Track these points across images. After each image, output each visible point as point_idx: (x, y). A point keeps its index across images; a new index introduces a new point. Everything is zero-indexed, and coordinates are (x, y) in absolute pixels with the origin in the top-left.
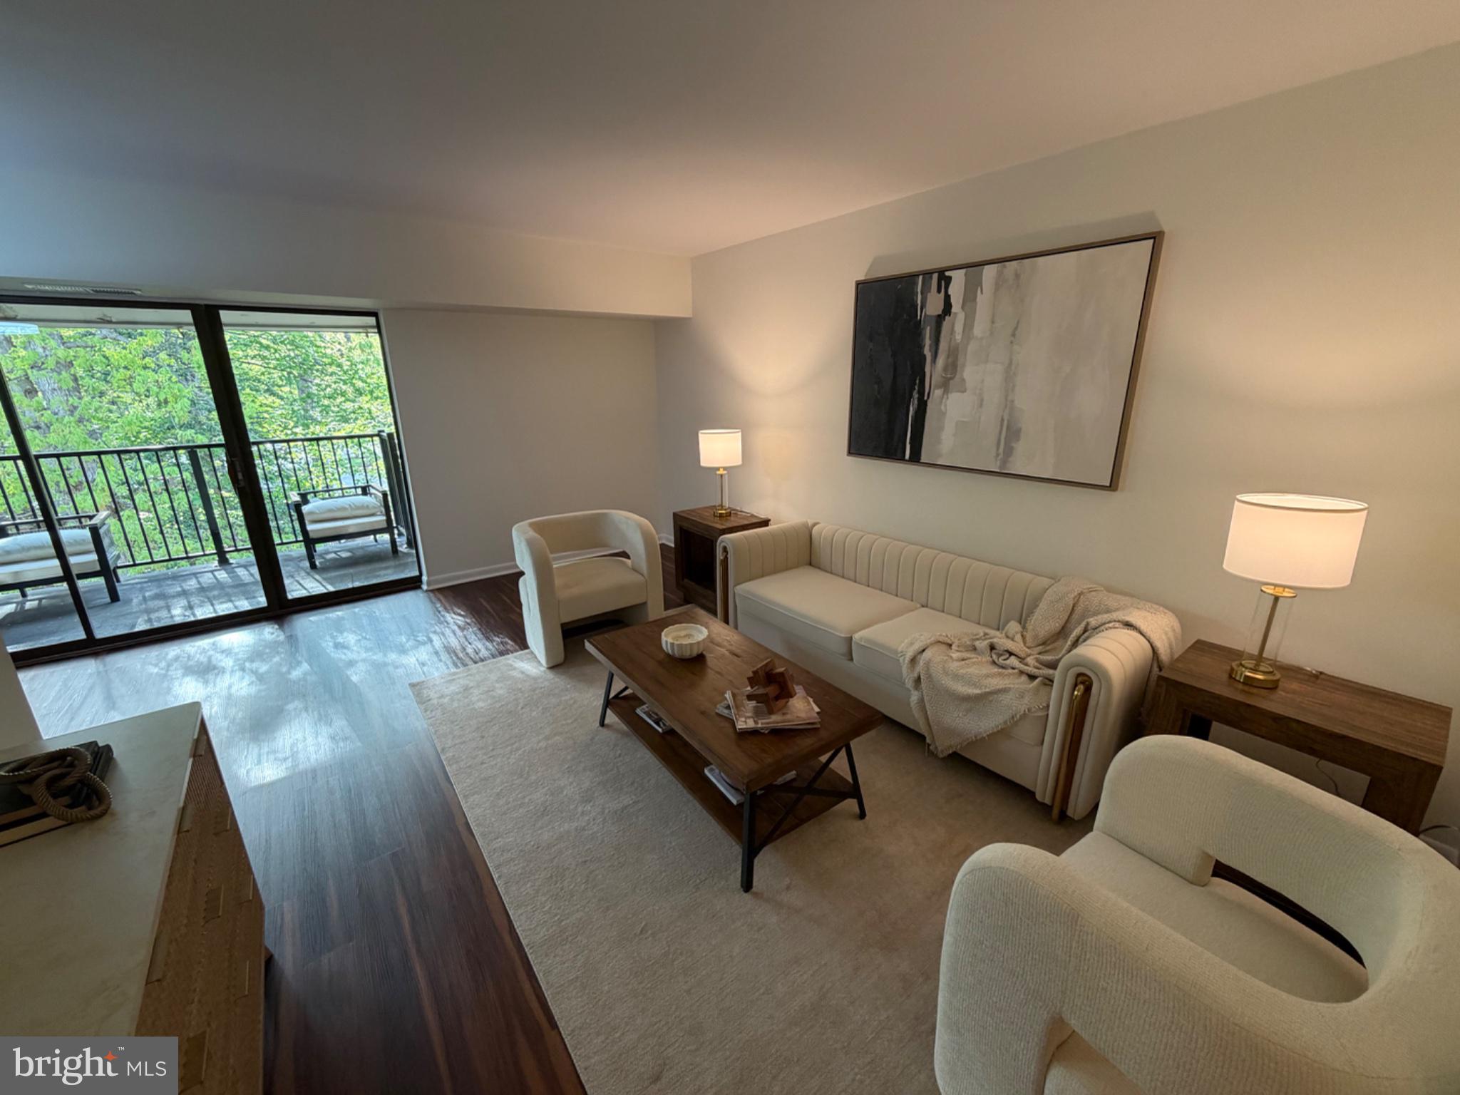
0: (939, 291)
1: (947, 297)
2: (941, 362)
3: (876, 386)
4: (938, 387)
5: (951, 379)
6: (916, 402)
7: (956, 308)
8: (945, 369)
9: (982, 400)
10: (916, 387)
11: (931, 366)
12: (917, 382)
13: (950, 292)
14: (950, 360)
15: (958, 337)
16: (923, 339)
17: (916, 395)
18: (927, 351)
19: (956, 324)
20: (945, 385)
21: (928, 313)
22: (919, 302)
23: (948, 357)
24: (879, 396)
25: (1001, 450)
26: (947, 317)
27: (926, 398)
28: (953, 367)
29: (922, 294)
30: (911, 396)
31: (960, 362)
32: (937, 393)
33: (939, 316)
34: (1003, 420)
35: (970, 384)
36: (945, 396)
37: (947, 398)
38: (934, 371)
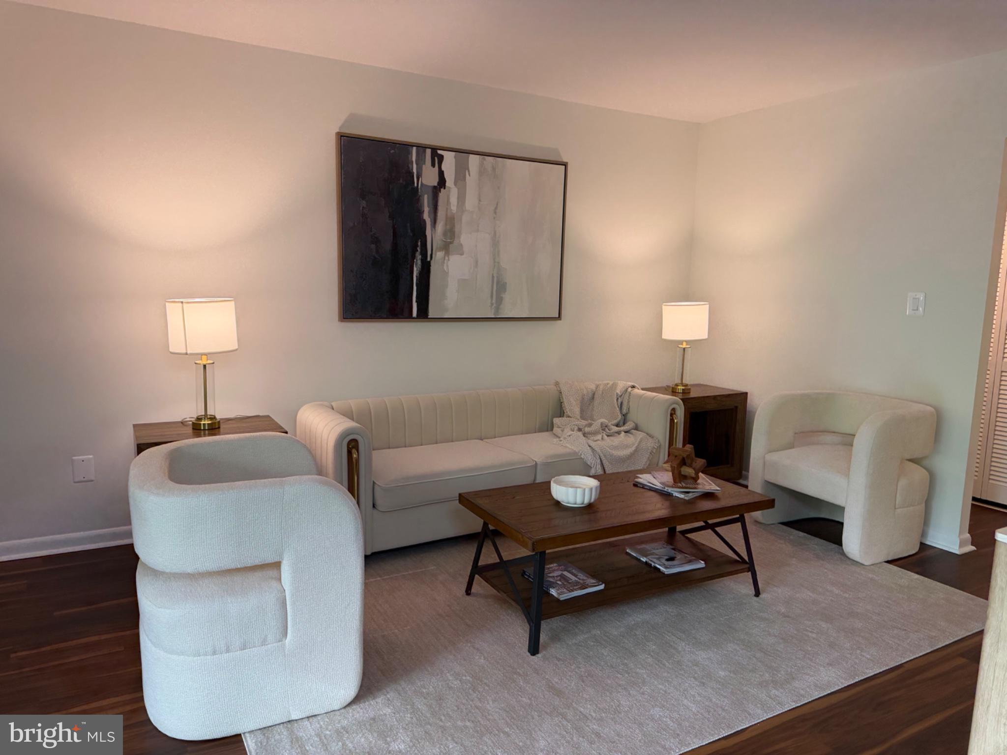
0: (433, 165)
1: (441, 174)
2: (440, 227)
3: (373, 246)
4: (440, 249)
5: (451, 243)
6: (419, 262)
7: (450, 182)
8: (445, 234)
9: (477, 262)
10: (419, 249)
11: (432, 230)
12: (419, 244)
13: (443, 168)
14: (448, 227)
15: (454, 207)
16: (422, 206)
17: (419, 256)
18: (426, 216)
19: (450, 196)
20: (446, 247)
21: (424, 182)
22: (415, 171)
23: (446, 224)
24: (377, 256)
25: (494, 301)
26: (442, 190)
27: (429, 259)
28: (451, 233)
29: (417, 164)
30: (414, 257)
31: (457, 230)
32: (439, 255)
33: (435, 187)
34: (493, 277)
35: (466, 249)
36: (447, 258)
37: (449, 260)
38: (435, 235)
